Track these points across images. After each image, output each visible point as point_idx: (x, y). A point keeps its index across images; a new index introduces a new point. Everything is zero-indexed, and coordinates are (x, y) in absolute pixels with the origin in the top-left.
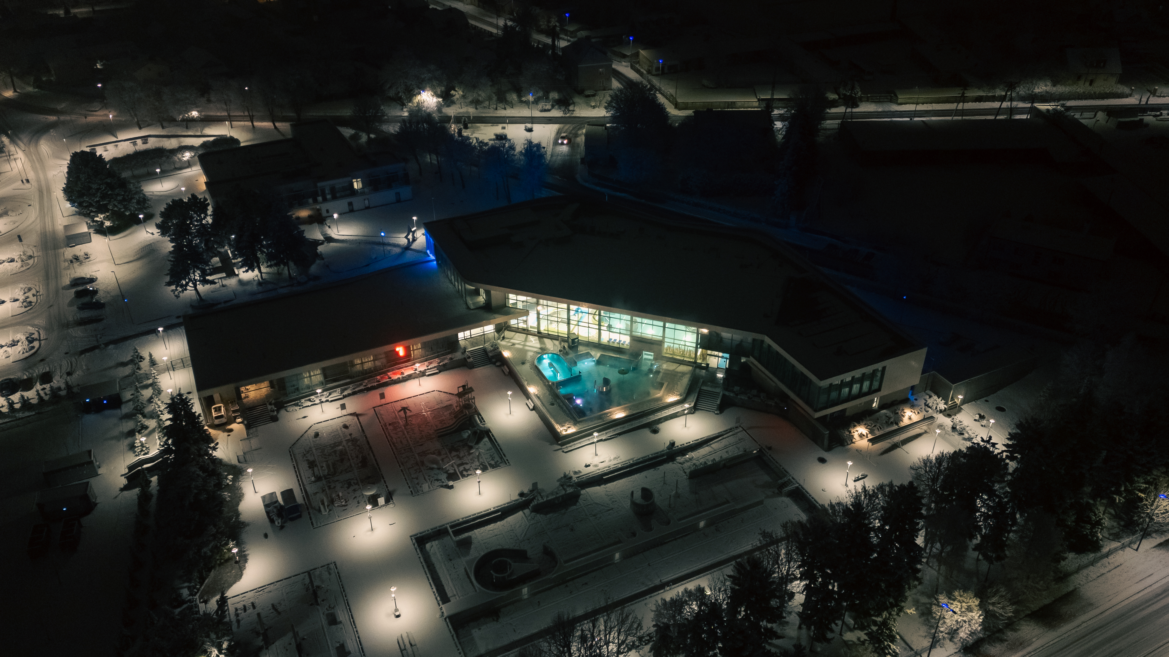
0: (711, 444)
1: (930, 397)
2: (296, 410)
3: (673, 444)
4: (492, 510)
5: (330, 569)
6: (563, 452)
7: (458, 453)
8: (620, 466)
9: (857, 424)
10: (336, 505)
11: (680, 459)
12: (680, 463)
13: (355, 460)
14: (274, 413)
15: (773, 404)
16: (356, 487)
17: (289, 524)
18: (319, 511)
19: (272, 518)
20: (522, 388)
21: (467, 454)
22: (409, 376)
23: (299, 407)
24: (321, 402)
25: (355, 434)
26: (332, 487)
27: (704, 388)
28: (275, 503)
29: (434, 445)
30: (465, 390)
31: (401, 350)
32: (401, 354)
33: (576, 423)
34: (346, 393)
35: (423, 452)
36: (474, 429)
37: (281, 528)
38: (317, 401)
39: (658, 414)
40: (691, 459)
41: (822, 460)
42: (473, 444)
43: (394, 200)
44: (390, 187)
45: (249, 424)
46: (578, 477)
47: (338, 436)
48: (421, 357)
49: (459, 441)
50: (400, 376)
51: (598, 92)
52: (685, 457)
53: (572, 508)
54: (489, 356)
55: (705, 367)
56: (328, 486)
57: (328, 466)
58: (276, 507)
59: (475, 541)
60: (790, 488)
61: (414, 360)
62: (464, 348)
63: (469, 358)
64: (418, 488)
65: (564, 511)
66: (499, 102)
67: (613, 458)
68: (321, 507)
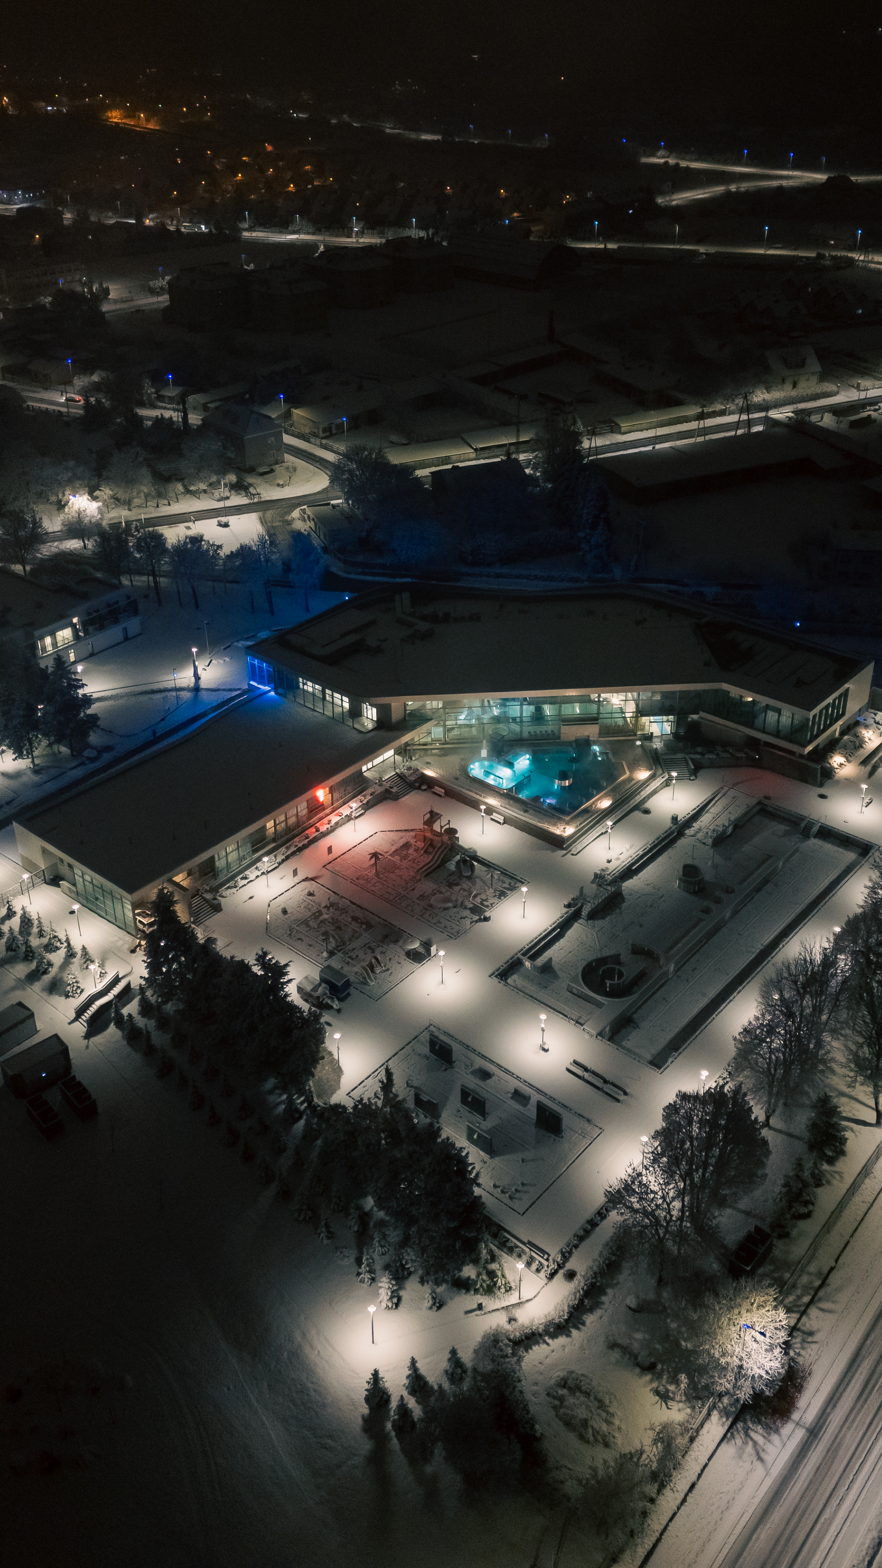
0: (708, 810)
2: (235, 893)
3: (674, 819)
4: (550, 928)
6: (573, 855)
7: (462, 886)
8: (641, 853)
9: (830, 755)
10: (378, 972)
11: (689, 832)
12: (692, 836)
13: (354, 923)
14: (215, 902)
15: (744, 755)
16: (380, 949)
17: (343, 1005)
18: (365, 983)
19: (324, 1002)
20: (474, 805)
21: (470, 884)
22: (337, 823)
23: (236, 889)
24: (257, 877)
25: (329, 899)
26: (354, 957)
27: (665, 757)
28: (320, 985)
29: (427, 886)
30: (434, 816)
31: (321, 794)
32: (321, 799)
33: (568, 823)
34: (279, 859)
35: (421, 896)
36: (458, 857)
37: (339, 1011)
38: (252, 876)
39: (641, 794)
40: (700, 829)
41: (823, 796)
42: (469, 874)
43: (121, 638)
44: (116, 621)
45: (194, 920)
46: (609, 874)
47: (310, 906)
48: (337, 800)
49: (450, 875)
50: (328, 826)
51: (274, 467)
52: (692, 829)
53: (624, 905)
54: (408, 781)
55: (649, 737)
56: (349, 957)
57: (333, 936)
58: (325, 988)
59: (553, 963)
60: (815, 829)
61: (332, 805)
62: (376, 779)
63: (392, 788)
64: (451, 931)
65: (618, 910)
66: (160, 495)
67: (628, 847)
68: (364, 978)
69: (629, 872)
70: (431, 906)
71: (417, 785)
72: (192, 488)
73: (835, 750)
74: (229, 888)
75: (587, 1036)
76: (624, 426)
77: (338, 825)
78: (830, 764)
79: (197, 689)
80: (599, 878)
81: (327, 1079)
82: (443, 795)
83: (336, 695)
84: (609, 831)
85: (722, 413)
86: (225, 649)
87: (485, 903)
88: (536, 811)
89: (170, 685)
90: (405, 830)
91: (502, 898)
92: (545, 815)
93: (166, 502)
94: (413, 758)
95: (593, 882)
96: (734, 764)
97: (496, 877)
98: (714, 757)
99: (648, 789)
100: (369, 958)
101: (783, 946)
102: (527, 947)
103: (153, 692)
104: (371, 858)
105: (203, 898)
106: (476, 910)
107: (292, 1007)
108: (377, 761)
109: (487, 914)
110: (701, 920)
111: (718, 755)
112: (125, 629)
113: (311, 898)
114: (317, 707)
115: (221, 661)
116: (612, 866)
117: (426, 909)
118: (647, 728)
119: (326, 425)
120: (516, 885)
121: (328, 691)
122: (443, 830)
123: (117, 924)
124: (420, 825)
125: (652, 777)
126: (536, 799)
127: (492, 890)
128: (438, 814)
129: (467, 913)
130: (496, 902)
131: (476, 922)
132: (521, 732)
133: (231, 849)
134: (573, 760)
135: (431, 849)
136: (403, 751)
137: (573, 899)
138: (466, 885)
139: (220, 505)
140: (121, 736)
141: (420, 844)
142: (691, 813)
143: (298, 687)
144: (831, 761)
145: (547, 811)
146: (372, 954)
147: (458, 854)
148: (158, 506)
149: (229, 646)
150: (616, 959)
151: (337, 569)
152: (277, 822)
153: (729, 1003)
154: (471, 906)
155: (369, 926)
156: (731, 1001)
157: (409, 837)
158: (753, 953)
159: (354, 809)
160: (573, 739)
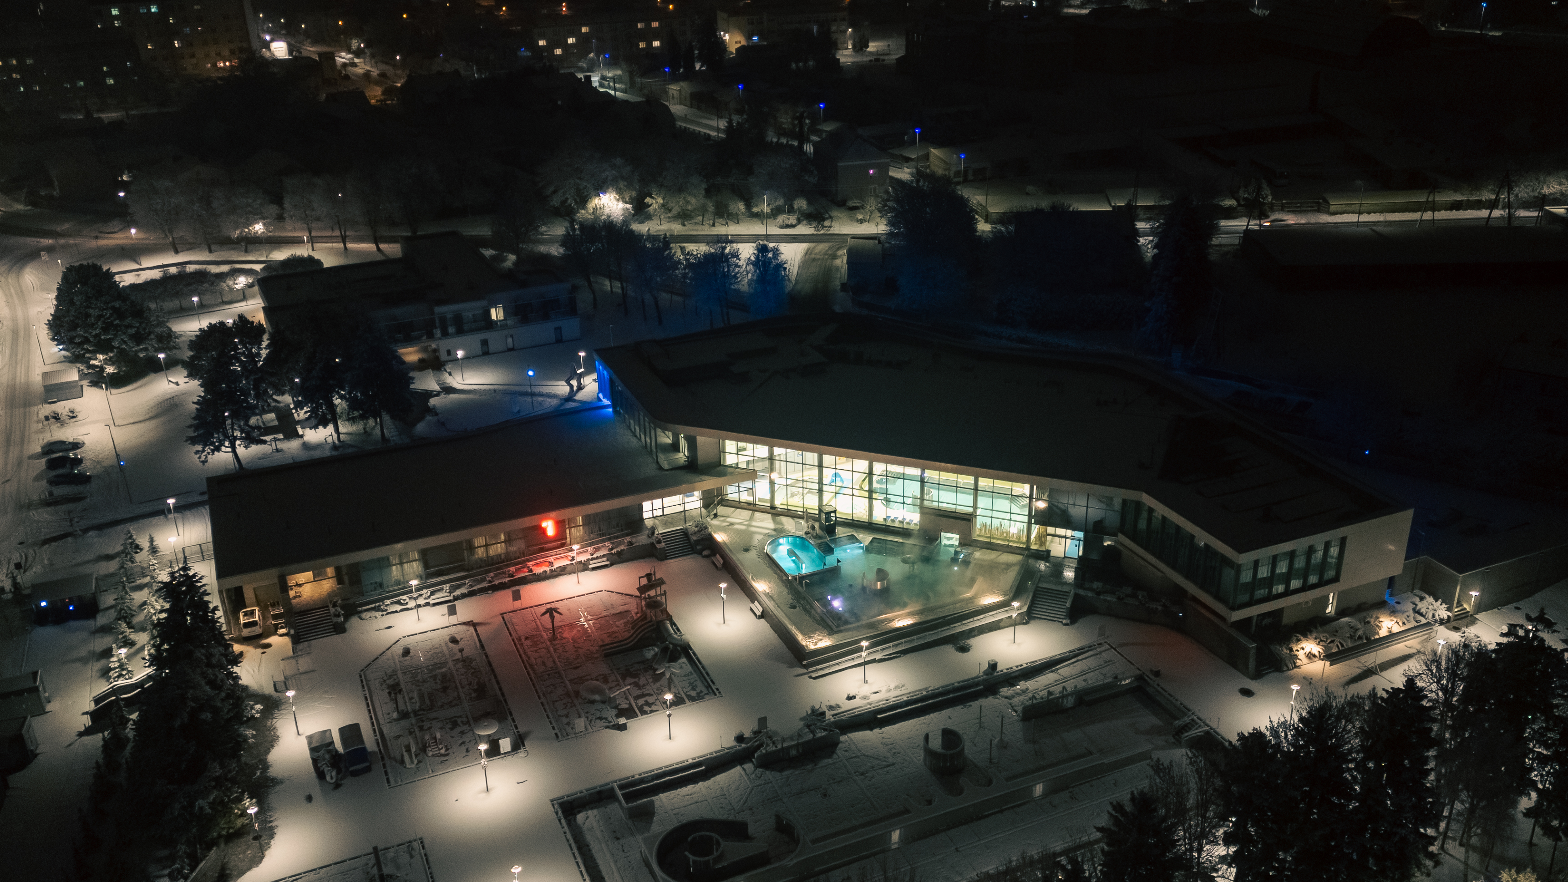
0: (1058, 669)
1: (1422, 599)
2: (376, 617)
3: (993, 666)
4: (690, 761)
5: (412, 849)
6: (810, 677)
7: (636, 680)
8: (905, 699)
9: (1302, 638)
10: (430, 754)
11: (1005, 691)
12: (1006, 698)
13: (467, 687)
14: (342, 622)
15: (1162, 609)
21: (651, 680)
22: (562, 568)
23: (381, 614)
25: (468, 653)
27: (1042, 585)
29: (597, 668)
31: (548, 524)
32: (547, 532)
33: (828, 633)
35: (578, 677)
36: (666, 644)
38: (410, 604)
39: (970, 623)
40: (1024, 692)
41: (1247, 692)
42: (660, 668)
44: (546, 317)
45: (297, 635)
46: (835, 715)
47: (441, 654)
49: (637, 663)
50: (548, 569)
52: (1012, 688)
53: (825, 762)
54: (691, 541)
55: (1045, 556)
56: (419, 726)
59: (658, 813)
62: (651, 525)
63: (662, 544)
65: (813, 767)
66: (717, 214)
67: (894, 685)
69: (870, 719)
70: (577, 694)
71: (699, 547)
72: (755, 210)
73: (1311, 632)
74: (374, 609)
76: (1335, 203)
77: (562, 571)
78: (1291, 650)
80: (817, 715)
82: (720, 566)
95: (804, 719)
98: (1116, 600)
99: (985, 619)
102: (637, 777)
105: (328, 612)
106: (626, 713)
108: (672, 509)
111: (1121, 599)
112: (558, 329)
116: (848, 705)
117: (568, 695)
118: (1048, 543)
120: (706, 696)
127: (670, 694)
129: (605, 713)
130: (660, 710)
131: (608, 727)
137: (754, 733)
138: (644, 680)
139: (779, 231)
142: (1027, 667)
144: (1293, 647)
148: (715, 224)
154: (626, 706)
159: (597, 555)
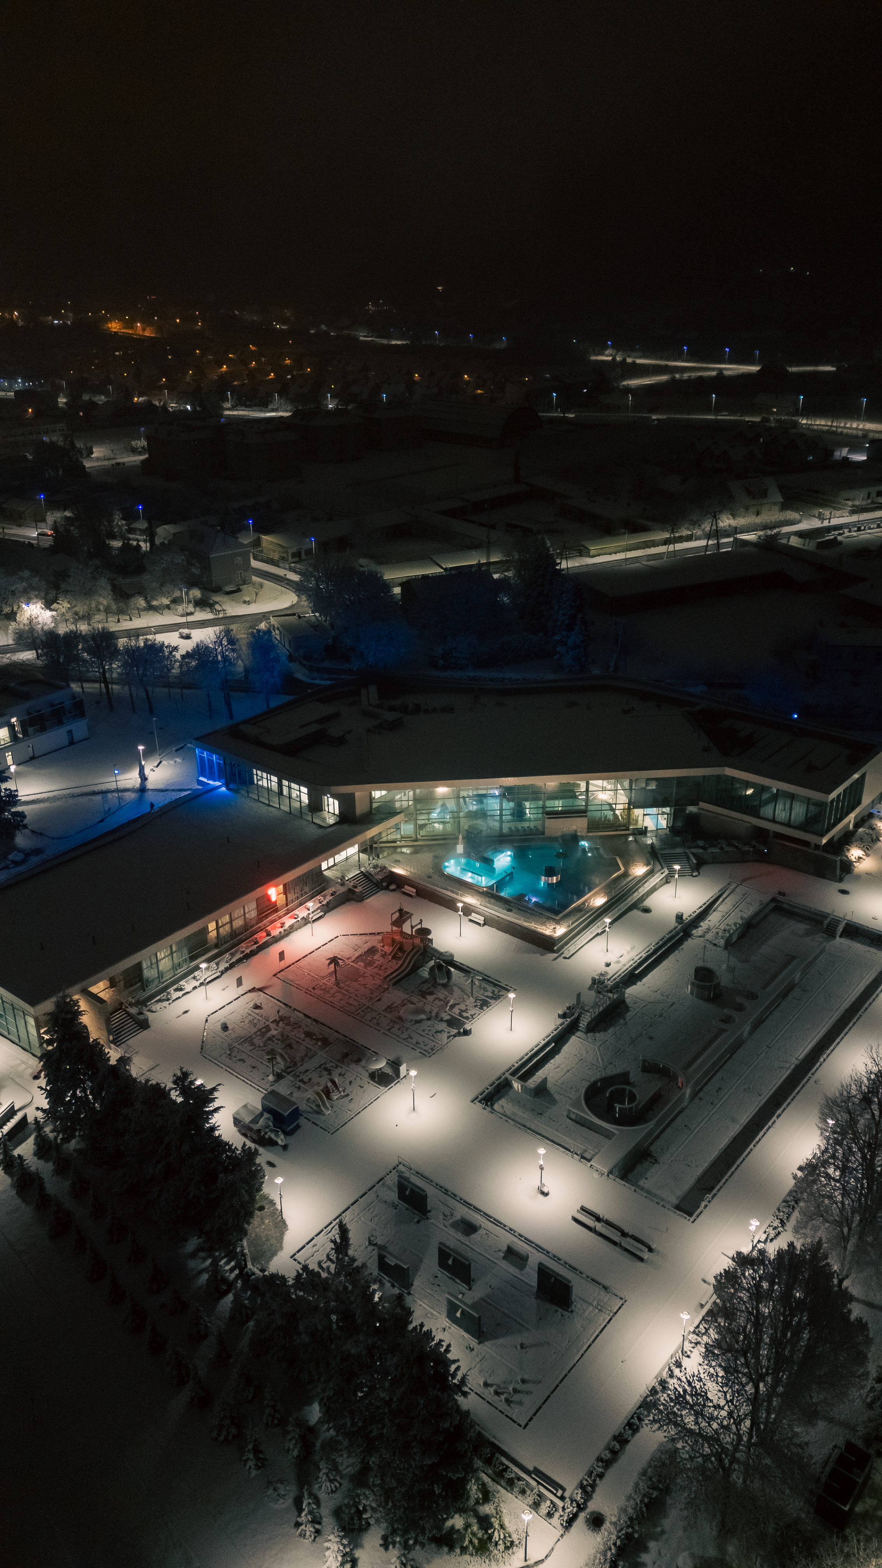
0: (717, 908)
2: (167, 1007)
3: (679, 917)
4: (543, 1042)
6: (565, 958)
8: (644, 955)
9: (846, 848)
10: (335, 1098)
11: (696, 932)
12: (700, 937)
13: (307, 1040)
14: (141, 1017)
15: (751, 849)
16: (339, 1070)
17: (291, 1140)
18: (319, 1112)
19: (267, 1136)
20: (450, 905)
21: (447, 993)
22: (291, 927)
23: (168, 1003)
24: (195, 988)
25: (278, 1012)
26: (306, 1080)
27: (664, 852)
28: (261, 1115)
29: (396, 996)
30: (403, 916)
31: (274, 893)
32: (273, 899)
33: (558, 922)
34: (222, 967)
35: (389, 1007)
36: (432, 963)
37: (285, 1147)
38: (188, 988)
39: (640, 890)
40: (709, 929)
41: (844, 892)
42: (445, 981)
43: (66, 742)
44: (60, 723)
45: (114, 1039)
46: (609, 979)
47: (255, 1021)
48: (292, 902)
49: (423, 983)
50: (282, 930)
51: (241, 587)
52: (700, 929)
53: (629, 1015)
54: (375, 881)
55: (644, 832)
56: (299, 1081)
57: (282, 1056)
58: (268, 1119)
59: (549, 1085)
60: (840, 929)
61: (287, 905)
62: (337, 878)
63: (355, 887)
64: (424, 1048)
65: (622, 1021)
66: (121, 612)
67: (628, 948)
68: (318, 1106)
69: (632, 977)
70: (400, 1018)
71: (384, 884)
72: (155, 603)
73: (852, 842)
74: (160, 1001)
75: (596, 1175)
76: (593, 549)
77: (292, 929)
78: (847, 857)
79: (142, 790)
80: (598, 983)
81: (267, 1235)
82: (414, 894)
83: (293, 785)
84: (607, 929)
85: (689, 538)
86: (177, 750)
87: (465, 1014)
88: (520, 909)
89: (113, 786)
90: (370, 934)
91: (485, 1008)
92: (531, 914)
93: (128, 618)
94: (381, 857)
95: (590, 988)
96: (741, 859)
97: (477, 983)
98: (718, 851)
99: (646, 885)
100: (324, 1081)
101: (825, 1060)
102: (516, 1065)
103: (94, 793)
104: (329, 964)
105: (127, 1013)
106: (453, 1023)
107: (220, 1145)
108: (340, 857)
109: (467, 1027)
110: (724, 1030)
111: (722, 848)
112: (70, 732)
113: (257, 1011)
114: (272, 801)
115: (172, 762)
116: (611, 971)
117: (395, 1022)
118: (640, 822)
119: (295, 550)
120: (501, 993)
121: (285, 783)
122: (414, 930)
123: (21, 1044)
124: (387, 927)
125: (650, 873)
126: (520, 897)
127: (472, 1000)
128: (408, 913)
129: (443, 1026)
130: (478, 1013)
131: (455, 1036)
132: (501, 828)
133: (163, 955)
134: (559, 855)
135: (400, 954)
136: (368, 848)
137: (569, 1008)
138: (441, 993)
139: (183, 620)
140: (53, 838)
141: (388, 949)
142: (698, 912)
143: (252, 782)
144: (849, 855)
145: (533, 910)
146: (329, 1077)
147: (432, 959)
148: (119, 621)
149: (182, 748)
150: (623, 1078)
151: (301, 674)
152: (220, 924)
153: (767, 1130)
154: (448, 1017)
155: (326, 1042)
156: (770, 1127)
157: (375, 941)
158: (787, 1069)
159: (312, 910)
160: (559, 834)
